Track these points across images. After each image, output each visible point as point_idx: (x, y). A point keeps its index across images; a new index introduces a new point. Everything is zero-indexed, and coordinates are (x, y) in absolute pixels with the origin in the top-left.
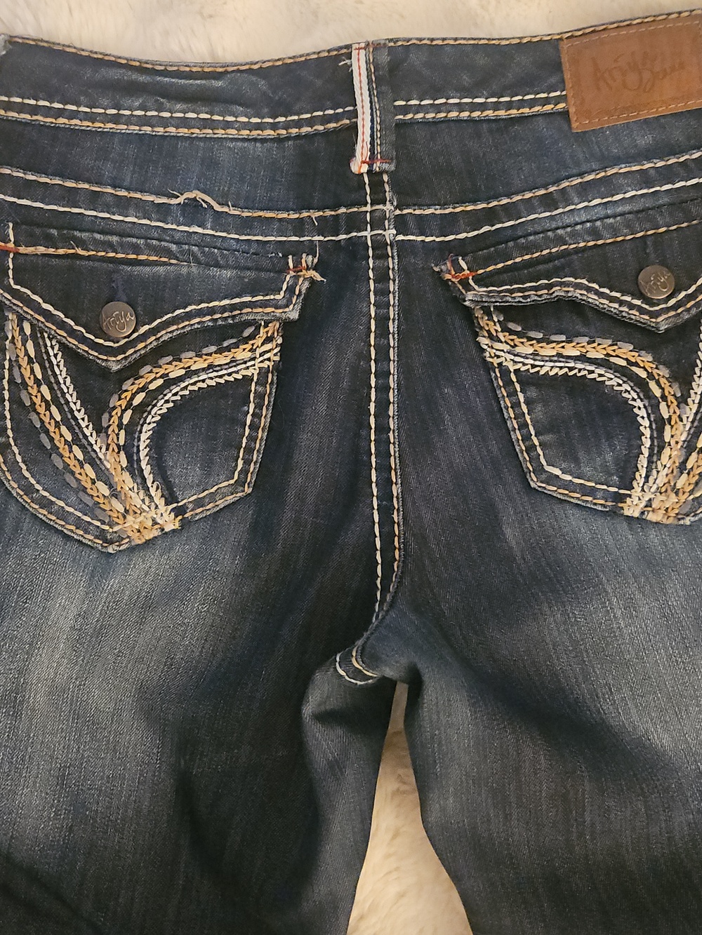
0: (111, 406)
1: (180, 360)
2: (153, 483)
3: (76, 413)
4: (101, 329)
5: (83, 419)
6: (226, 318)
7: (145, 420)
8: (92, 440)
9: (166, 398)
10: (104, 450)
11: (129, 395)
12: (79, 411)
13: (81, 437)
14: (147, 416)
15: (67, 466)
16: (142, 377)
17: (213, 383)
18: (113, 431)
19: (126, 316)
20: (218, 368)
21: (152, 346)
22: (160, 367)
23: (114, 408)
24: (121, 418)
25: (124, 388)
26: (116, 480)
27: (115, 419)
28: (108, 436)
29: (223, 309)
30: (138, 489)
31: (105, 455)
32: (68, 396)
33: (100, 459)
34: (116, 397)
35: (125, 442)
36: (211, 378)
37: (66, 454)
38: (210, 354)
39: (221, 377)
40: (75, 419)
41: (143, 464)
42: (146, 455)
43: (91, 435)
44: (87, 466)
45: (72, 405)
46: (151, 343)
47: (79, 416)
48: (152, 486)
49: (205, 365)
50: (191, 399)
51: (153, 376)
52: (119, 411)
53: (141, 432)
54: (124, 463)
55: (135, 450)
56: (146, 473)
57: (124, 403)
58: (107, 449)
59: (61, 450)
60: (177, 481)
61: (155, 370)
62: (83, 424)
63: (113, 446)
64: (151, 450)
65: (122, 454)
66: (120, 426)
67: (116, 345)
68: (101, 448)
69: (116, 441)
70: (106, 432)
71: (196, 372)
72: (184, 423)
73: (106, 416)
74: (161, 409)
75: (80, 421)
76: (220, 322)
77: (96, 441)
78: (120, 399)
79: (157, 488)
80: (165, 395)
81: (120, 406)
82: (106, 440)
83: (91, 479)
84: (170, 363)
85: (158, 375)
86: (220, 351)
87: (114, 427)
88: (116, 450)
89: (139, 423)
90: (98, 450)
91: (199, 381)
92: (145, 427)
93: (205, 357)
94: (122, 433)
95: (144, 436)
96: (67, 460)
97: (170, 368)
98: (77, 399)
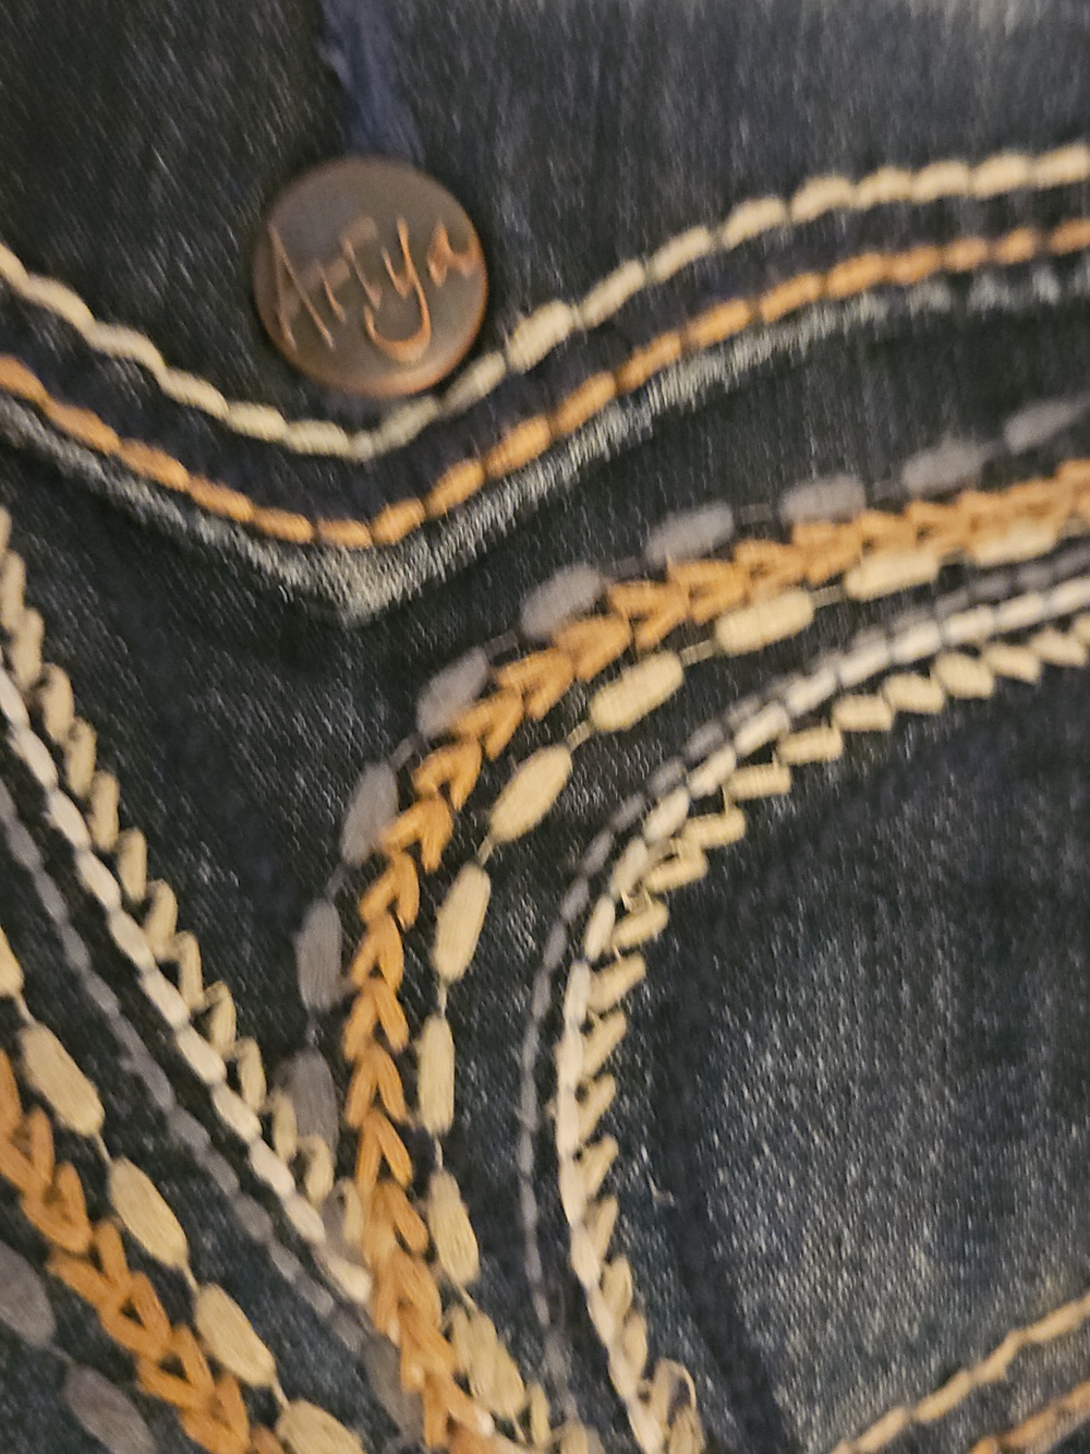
0: (354, 847)
1: (782, 533)
2: (649, 1372)
3: (122, 929)
4: (266, 340)
5: (170, 971)
6: (1017, 273)
7: (577, 931)
8: (240, 1117)
9: (704, 782)
10: (321, 1177)
11: (463, 767)
12: (140, 912)
13: (163, 1095)
14: (585, 916)
15: (74, 1319)
16: (542, 645)
17: (972, 679)
18: (379, 1033)
19: (422, 248)
20: (995, 586)
21: (597, 443)
22: (659, 576)
23: (376, 866)
24: (420, 936)
25: (433, 716)
26: (413, 1374)
27: (385, 947)
28: (343, 1074)
29: (999, 214)
30: (557, 1421)
31: (333, 1207)
32: (62, 815)
33: (303, 1251)
34: (378, 785)
35: (459, 1106)
36: (971, 650)
37: (73, 1235)
38: (943, 497)
39: (1017, 637)
40: (120, 972)
41: (586, 1259)
42: (605, 1190)
43: (233, 1081)
44: (217, 1311)
45: (93, 875)
46: (591, 422)
47: (140, 945)
48: (645, 1397)
49: (923, 566)
50: (852, 783)
51: (609, 639)
52: (402, 884)
53: (553, 1027)
54: (462, 1255)
55: (526, 1159)
56: (605, 1317)
57: (432, 826)
58: (345, 1168)
59: (34, 1211)
60: (796, 1341)
61: (629, 599)
62: (174, 1007)
63: (379, 1142)
64: (627, 1151)
65: (445, 1190)
66: (417, 996)
67: (365, 447)
68: (299, 1166)
69: (395, 1104)
70: (330, 1048)
71: (879, 613)
72: (814, 939)
73: (321, 929)
74: (670, 858)
75: (155, 987)
76: (987, 294)
77: (267, 1123)
78: (407, 798)
79: (680, 1399)
80: (695, 764)
81: (414, 850)
82: (329, 1103)
83: (245, 1389)
84: (722, 552)
85: (650, 634)
86: (995, 477)
87: (380, 1006)
88: (403, 1169)
89: (536, 960)
90: (280, 1180)
91: (894, 669)
92: (582, 993)
93: (920, 513)
94: (438, 1044)
95: (576, 1059)
96: (76, 1276)
97: (723, 581)
98: (124, 824)
